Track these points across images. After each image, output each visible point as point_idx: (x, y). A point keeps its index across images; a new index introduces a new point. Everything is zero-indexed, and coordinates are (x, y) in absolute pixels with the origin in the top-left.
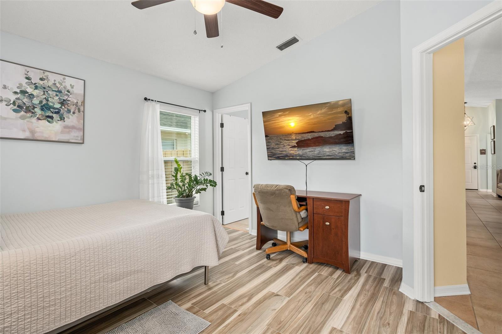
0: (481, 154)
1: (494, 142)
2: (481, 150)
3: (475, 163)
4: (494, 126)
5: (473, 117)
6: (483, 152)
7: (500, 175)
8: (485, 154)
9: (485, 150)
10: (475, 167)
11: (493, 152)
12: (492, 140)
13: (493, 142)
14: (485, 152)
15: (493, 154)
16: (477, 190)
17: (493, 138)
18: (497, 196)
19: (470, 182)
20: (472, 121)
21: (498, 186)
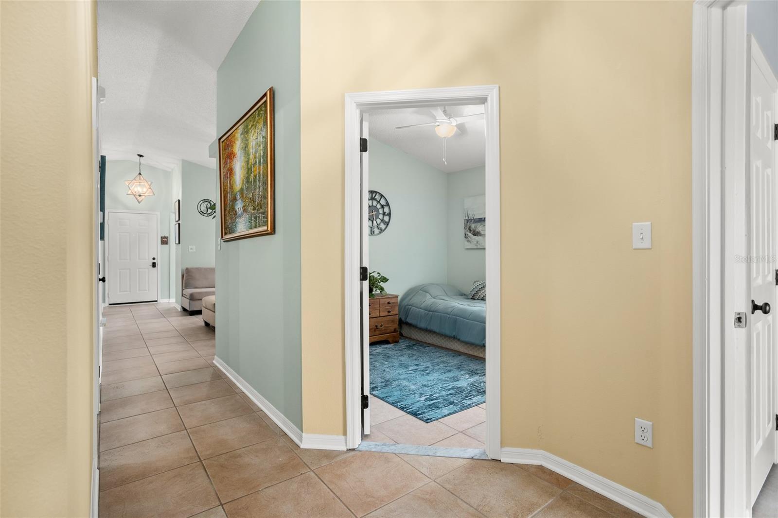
0: (161, 244)
1: (179, 224)
2: (162, 237)
3: (154, 259)
4: (179, 201)
5: (152, 184)
6: (165, 241)
7: (186, 277)
8: (168, 244)
9: (167, 237)
10: (154, 265)
11: (177, 242)
12: (176, 223)
13: (177, 225)
14: (167, 241)
15: (177, 244)
16: (156, 301)
17: (177, 219)
18: (182, 310)
19: (146, 290)
20: (150, 188)
21: (183, 294)
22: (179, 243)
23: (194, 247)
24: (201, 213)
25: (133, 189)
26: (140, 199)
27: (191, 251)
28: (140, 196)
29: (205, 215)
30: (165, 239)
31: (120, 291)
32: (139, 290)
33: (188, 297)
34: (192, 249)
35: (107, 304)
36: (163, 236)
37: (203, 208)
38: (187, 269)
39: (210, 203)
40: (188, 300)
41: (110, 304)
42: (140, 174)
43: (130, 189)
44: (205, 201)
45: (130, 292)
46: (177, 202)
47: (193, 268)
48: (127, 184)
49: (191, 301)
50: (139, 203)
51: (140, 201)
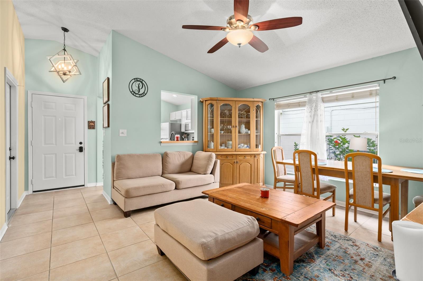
0: (88, 129)
1: (108, 105)
2: (89, 122)
3: (81, 143)
4: (108, 79)
5: (78, 61)
6: (92, 125)
7: (117, 165)
8: (95, 129)
9: (94, 122)
10: (81, 149)
11: (106, 125)
12: (104, 105)
13: (106, 106)
14: (94, 125)
15: (106, 128)
16: (84, 186)
17: (106, 99)
18: (112, 203)
19: (73, 175)
20: (76, 66)
21: (113, 186)
22: (109, 126)
23: (125, 131)
24: (133, 93)
25: (57, 67)
26: (65, 77)
27: (122, 135)
28: (65, 74)
29: (137, 95)
30: (92, 124)
31: (45, 177)
32: (66, 175)
33: (123, 193)
34: (123, 133)
35: (30, 192)
36: (90, 120)
37: (135, 88)
38: (118, 156)
39: (142, 83)
40: (124, 198)
41: (34, 192)
42: (65, 50)
43: (53, 66)
44: (136, 80)
45: (56, 177)
46: (107, 80)
47: (125, 155)
48: (49, 58)
49: (126, 199)
50: (64, 82)
51: (64, 79)
